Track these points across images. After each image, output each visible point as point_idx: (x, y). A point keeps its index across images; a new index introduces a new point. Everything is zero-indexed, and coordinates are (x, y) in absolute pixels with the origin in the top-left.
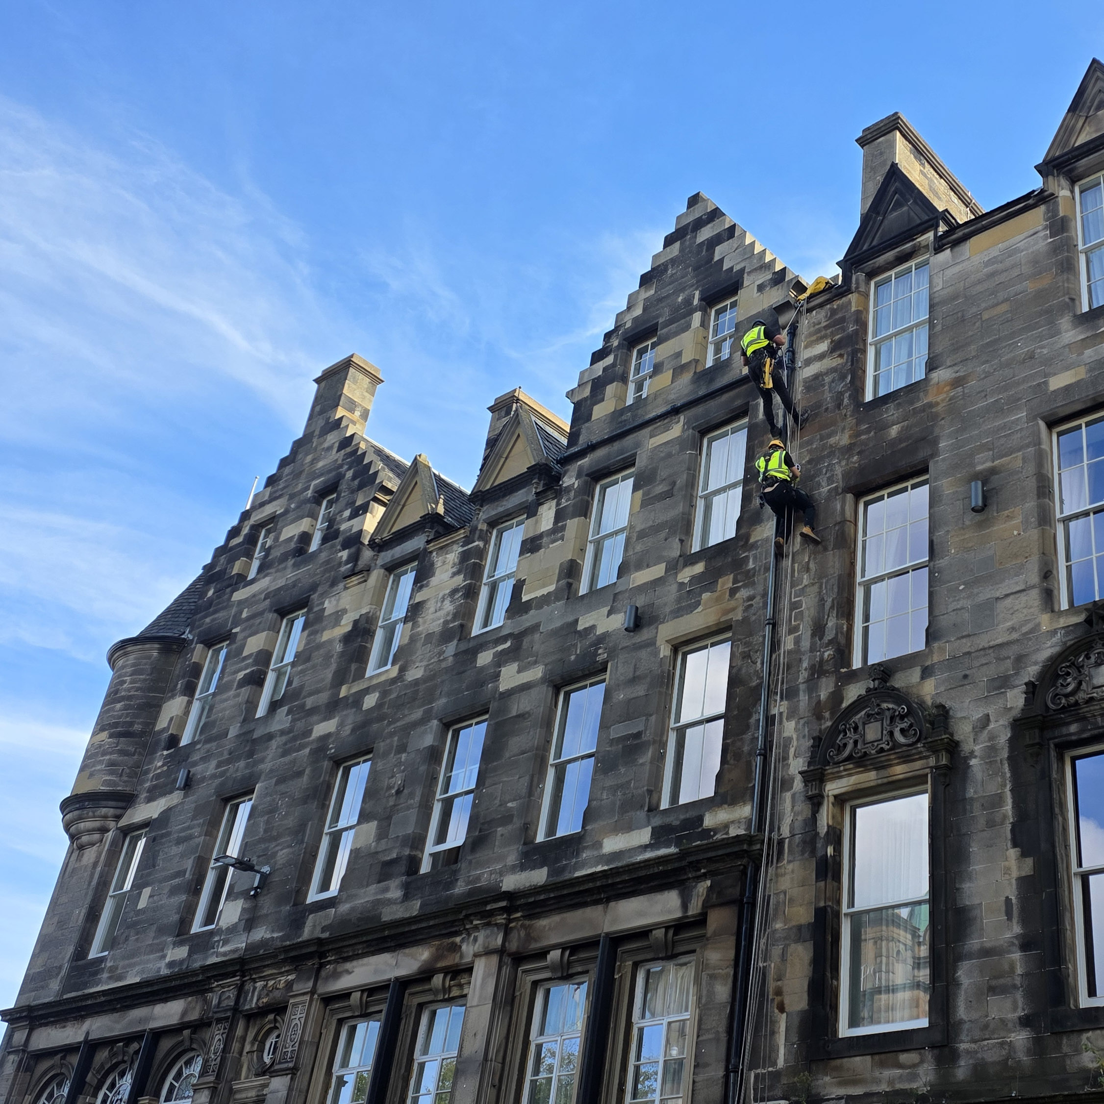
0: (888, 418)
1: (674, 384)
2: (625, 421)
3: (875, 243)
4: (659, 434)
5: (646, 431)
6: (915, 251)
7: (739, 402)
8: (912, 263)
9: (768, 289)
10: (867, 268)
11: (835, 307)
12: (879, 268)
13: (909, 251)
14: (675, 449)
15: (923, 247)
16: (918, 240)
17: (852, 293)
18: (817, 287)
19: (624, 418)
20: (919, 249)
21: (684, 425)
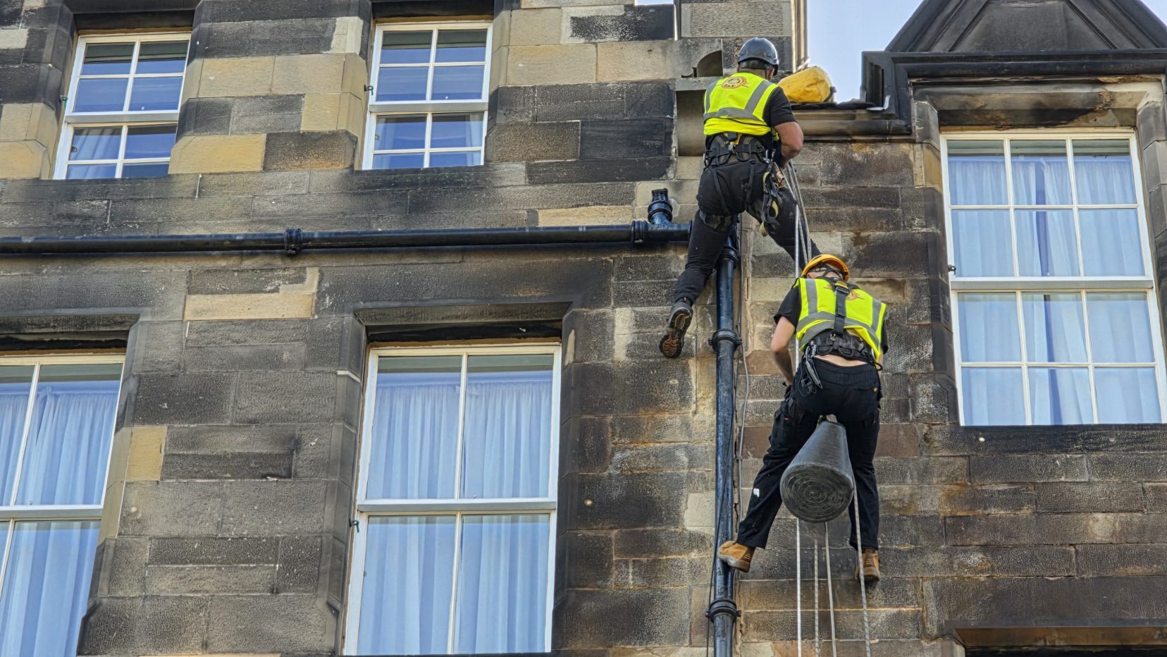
0: (1074, 488)
1: (269, 177)
2: (86, 218)
3: (965, 48)
4: (224, 292)
5: (176, 269)
6: (1092, 111)
7: (530, 294)
8: (1067, 136)
9: (609, 38)
10: (948, 98)
11: (857, 157)
12: (979, 111)
13: (1079, 105)
14: (292, 351)
15: (1113, 110)
16: (1110, 89)
17: (913, 142)
18: (814, 88)
19: (78, 207)
20: (1103, 111)
21: (321, 295)
